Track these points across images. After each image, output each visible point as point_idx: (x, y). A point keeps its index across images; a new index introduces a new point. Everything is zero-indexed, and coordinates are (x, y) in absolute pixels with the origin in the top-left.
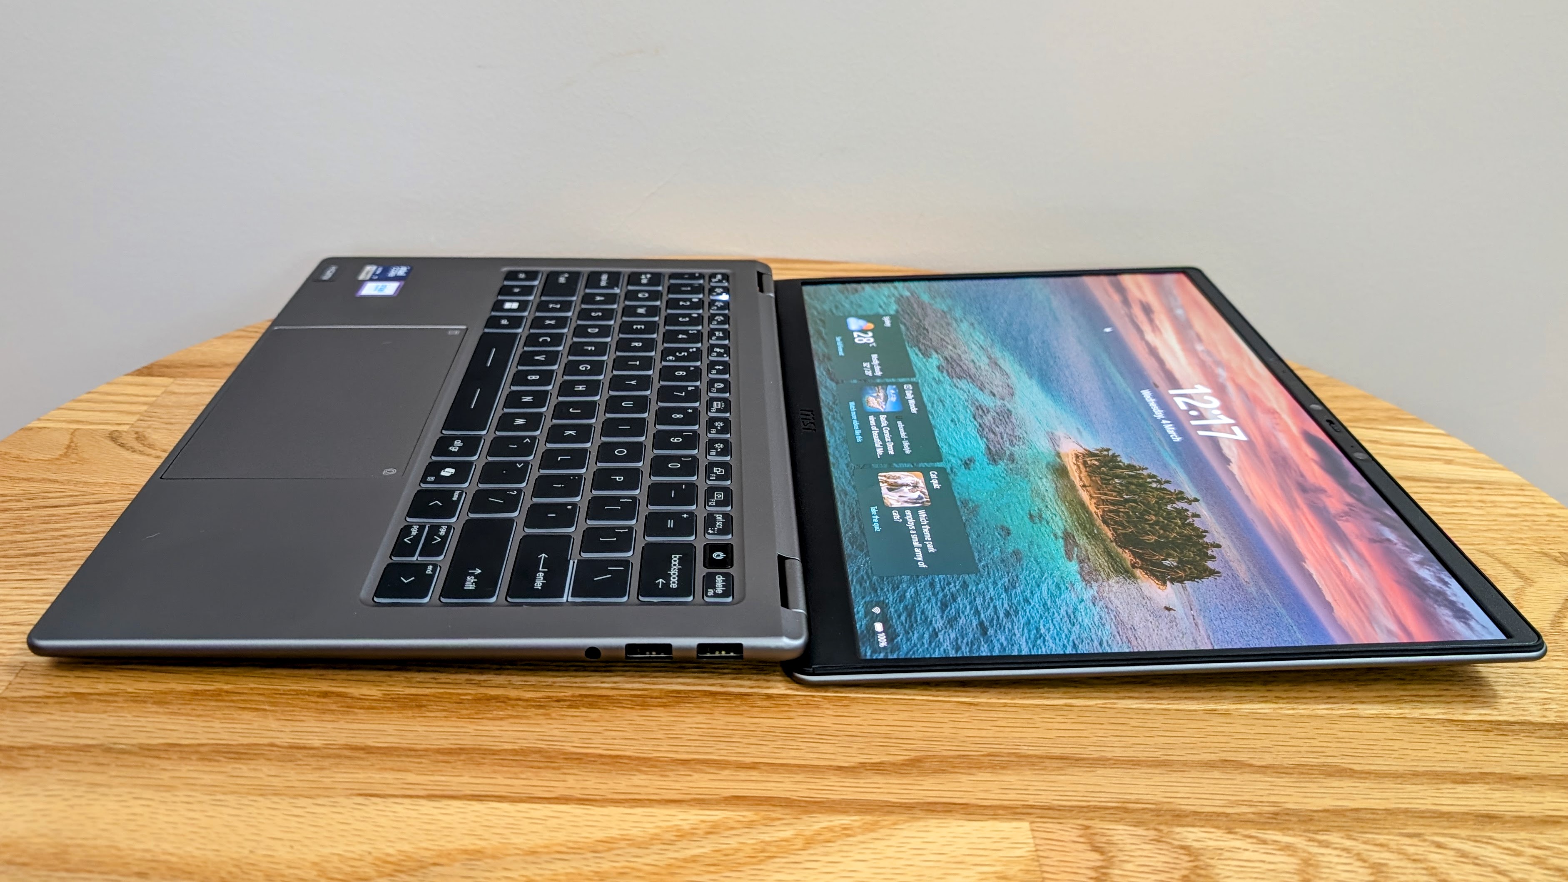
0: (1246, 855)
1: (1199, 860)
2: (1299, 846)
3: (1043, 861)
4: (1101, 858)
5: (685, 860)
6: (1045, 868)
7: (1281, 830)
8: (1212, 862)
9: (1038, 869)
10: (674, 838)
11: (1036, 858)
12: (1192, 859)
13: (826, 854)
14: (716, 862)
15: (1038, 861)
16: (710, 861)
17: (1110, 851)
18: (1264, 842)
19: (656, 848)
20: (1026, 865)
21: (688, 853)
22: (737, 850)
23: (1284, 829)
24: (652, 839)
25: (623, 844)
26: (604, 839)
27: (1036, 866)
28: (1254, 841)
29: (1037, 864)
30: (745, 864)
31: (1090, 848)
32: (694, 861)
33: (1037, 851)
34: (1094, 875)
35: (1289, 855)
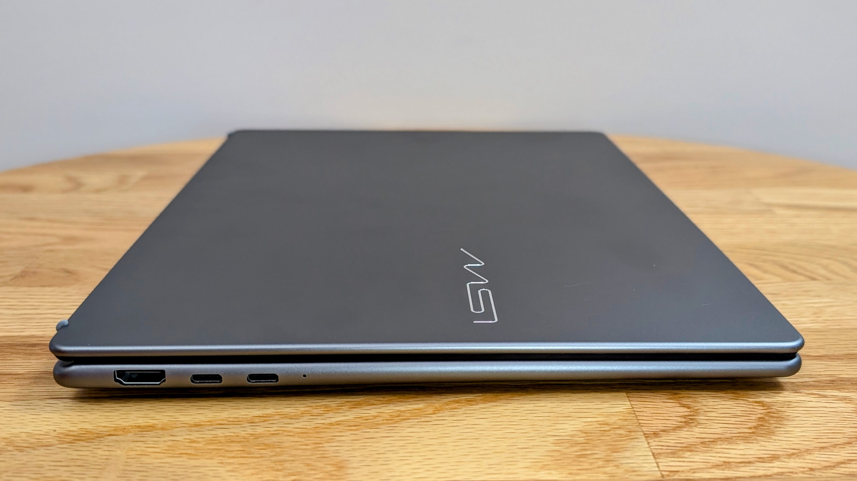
0: (811, 404)
1: (772, 409)
2: (853, 397)
3: (637, 414)
4: (688, 410)
5: (331, 424)
6: (639, 418)
7: (837, 389)
8: (783, 409)
9: (636, 418)
10: (322, 412)
11: (633, 412)
12: (766, 408)
13: (453, 416)
14: (357, 424)
15: (634, 414)
16: (353, 424)
17: (696, 406)
18: (825, 396)
19: (305, 418)
20: (624, 416)
21: (333, 420)
22: (375, 417)
23: (840, 389)
24: (302, 414)
25: (277, 417)
26: (261, 415)
27: (633, 417)
28: (816, 396)
29: (634, 415)
30: (382, 424)
31: (679, 406)
32: (338, 424)
33: (633, 408)
34: (683, 420)
35: (847, 403)
